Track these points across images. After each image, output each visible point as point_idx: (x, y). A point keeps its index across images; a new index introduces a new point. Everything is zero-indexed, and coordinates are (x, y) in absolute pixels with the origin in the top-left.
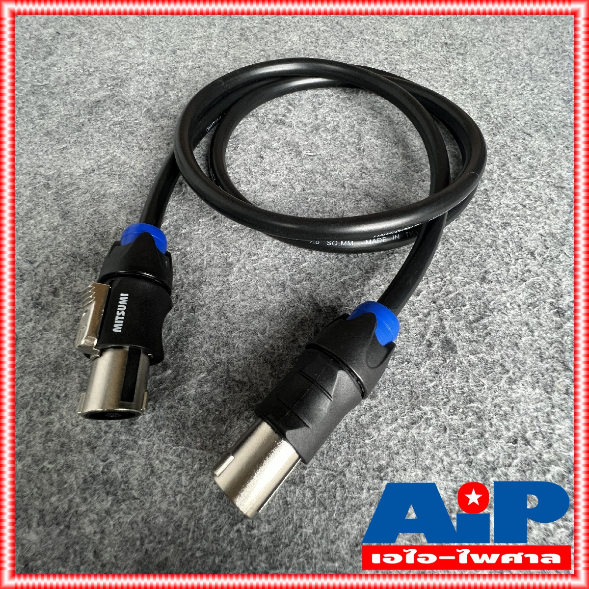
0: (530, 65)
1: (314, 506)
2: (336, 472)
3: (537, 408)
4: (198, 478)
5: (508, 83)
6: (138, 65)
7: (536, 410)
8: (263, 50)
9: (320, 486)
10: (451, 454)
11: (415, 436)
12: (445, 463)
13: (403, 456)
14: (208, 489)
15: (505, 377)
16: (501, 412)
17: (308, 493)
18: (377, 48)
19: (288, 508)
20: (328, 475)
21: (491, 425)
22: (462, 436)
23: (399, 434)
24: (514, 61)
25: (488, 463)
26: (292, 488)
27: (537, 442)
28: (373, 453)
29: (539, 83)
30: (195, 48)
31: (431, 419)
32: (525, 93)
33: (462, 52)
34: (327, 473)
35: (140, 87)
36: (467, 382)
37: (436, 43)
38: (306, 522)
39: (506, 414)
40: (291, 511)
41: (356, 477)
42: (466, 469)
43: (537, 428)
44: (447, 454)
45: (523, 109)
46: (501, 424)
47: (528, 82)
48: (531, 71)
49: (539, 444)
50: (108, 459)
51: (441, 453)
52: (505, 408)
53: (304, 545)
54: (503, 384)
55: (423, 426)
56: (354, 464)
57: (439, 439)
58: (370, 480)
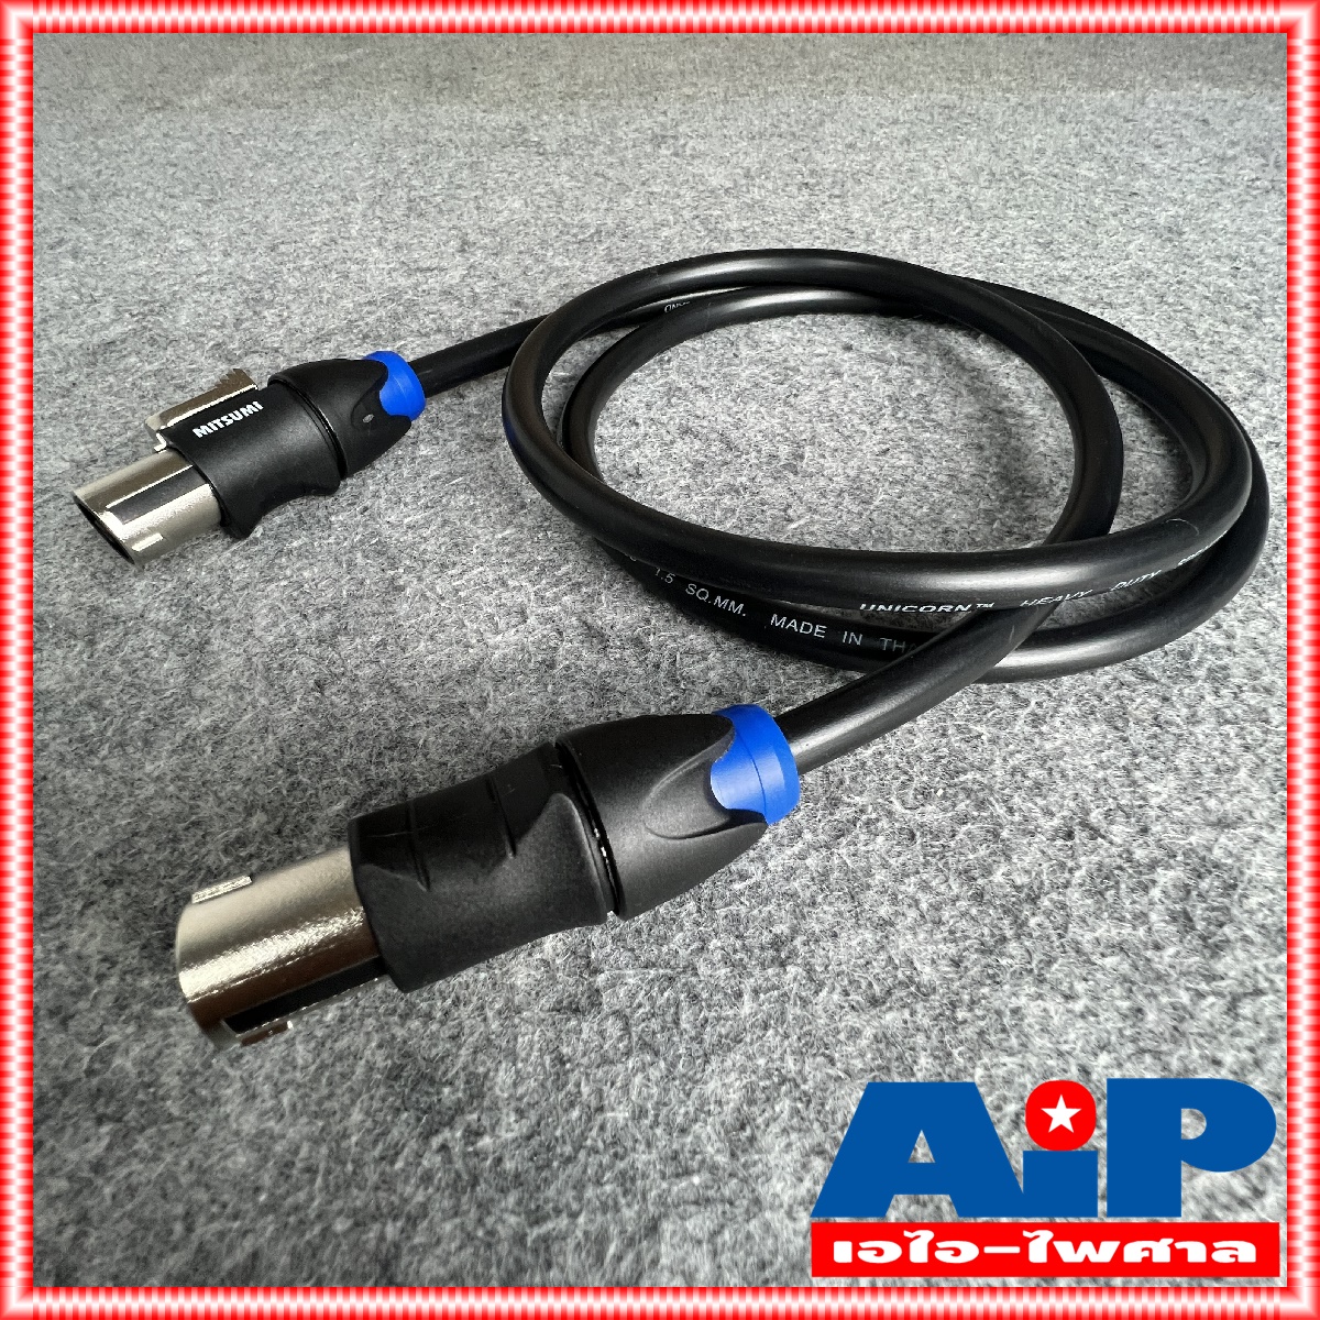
0: (967, 200)
1: (628, 1054)
2: (673, 969)
3: (1102, 762)
4: (336, 1041)
5: (932, 229)
6: (199, 276)
7: (1101, 766)
8: (454, 227)
9: (640, 1006)
10: (933, 884)
11: (848, 862)
12: (924, 906)
13: (826, 908)
14: (363, 1062)
15: (1023, 713)
16: (1027, 783)
17: (613, 1028)
18: (678, 202)
19: (566, 1073)
20: (657, 978)
21: (1011, 811)
22: (952, 844)
23: (809, 861)
24: (936, 196)
25: (1018, 888)
26: (573, 1023)
27: (1114, 828)
28: (755, 912)
29: (989, 224)
30: (316, 239)
31: (878, 820)
32: (964, 240)
33: (837, 192)
34: (652, 972)
35: (201, 310)
36: (943, 735)
37: (787, 185)
38: (612, 1094)
39: (1038, 785)
40: (573, 1078)
41: (723, 971)
42: (974, 911)
43: (1110, 800)
44: (925, 886)
45: (967, 264)
46: (1030, 805)
47: (968, 224)
48: (970, 208)
49: (1120, 831)
50: (102, 1039)
51: (910, 887)
52: (1035, 773)
53: (612, 1151)
54: (1021, 727)
55: (863, 837)
56: (714, 943)
57: (901, 859)
58: (757, 972)
